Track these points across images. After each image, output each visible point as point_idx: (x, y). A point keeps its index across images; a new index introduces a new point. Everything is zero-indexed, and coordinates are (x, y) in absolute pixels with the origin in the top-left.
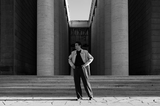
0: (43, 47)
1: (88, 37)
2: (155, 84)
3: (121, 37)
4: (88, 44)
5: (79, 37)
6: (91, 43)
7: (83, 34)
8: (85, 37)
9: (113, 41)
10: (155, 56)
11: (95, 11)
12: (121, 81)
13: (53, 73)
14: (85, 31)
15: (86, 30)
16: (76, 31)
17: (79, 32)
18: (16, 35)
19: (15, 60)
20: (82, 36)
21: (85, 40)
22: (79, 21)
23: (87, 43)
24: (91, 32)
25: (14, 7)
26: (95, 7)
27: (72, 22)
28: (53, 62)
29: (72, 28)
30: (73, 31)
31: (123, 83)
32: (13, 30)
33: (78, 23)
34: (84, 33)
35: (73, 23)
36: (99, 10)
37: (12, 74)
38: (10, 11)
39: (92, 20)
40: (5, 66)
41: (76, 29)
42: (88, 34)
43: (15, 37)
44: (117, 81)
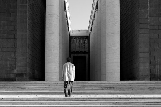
0: (51, 58)
1: (87, 45)
2: (134, 86)
3: (114, 49)
4: (87, 52)
5: (79, 45)
6: (90, 51)
7: (83, 43)
8: (85, 45)
9: (107, 52)
10: (142, 65)
11: (94, 23)
12: (110, 84)
13: (58, 78)
14: (84, 39)
15: (86, 39)
16: (76, 40)
17: (79, 41)
18: (28, 48)
19: (27, 68)
20: (82, 44)
21: (85, 47)
22: (79, 31)
23: (86, 50)
24: (90, 41)
25: (28, 25)
26: (94, 19)
27: (72, 31)
28: (59, 69)
29: (73, 37)
30: (73, 40)
31: (111, 85)
32: (26, 44)
33: (78, 32)
34: (83, 41)
35: (74, 32)
36: (97, 22)
37: (26, 80)
38: (24, 29)
39: (91, 30)
40: (20, 73)
41: (76, 37)
42: (87, 42)
43: (28, 49)
44: (107, 84)
